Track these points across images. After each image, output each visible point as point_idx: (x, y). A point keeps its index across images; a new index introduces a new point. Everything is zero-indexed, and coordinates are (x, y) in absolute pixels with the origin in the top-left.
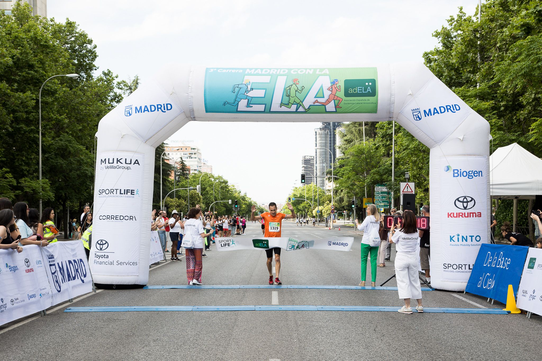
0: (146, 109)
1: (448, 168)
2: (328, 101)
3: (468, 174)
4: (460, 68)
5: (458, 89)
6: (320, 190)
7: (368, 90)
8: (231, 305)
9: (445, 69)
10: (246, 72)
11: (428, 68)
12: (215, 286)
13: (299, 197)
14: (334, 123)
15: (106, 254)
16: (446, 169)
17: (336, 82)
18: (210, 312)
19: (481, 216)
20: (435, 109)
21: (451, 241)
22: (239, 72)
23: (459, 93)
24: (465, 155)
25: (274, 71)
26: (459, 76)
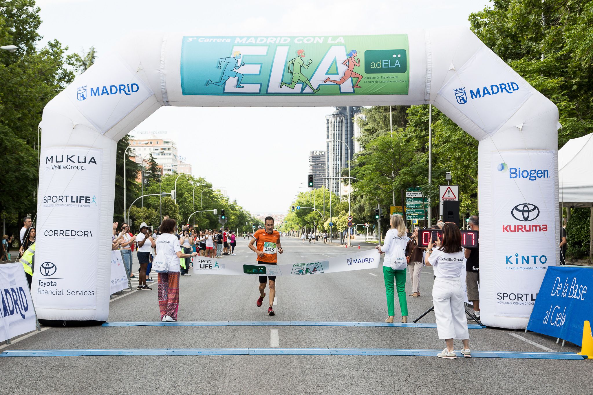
0: (105, 91)
1: (503, 167)
2: (344, 79)
3: (529, 174)
4: (518, 34)
5: (515, 63)
6: (333, 196)
7: (396, 64)
8: (217, 347)
9: (498, 35)
10: (236, 42)
11: (475, 36)
12: (196, 323)
13: (306, 206)
14: (351, 109)
15: (54, 281)
16: (500, 167)
17: (354, 53)
18: (189, 357)
19: (546, 230)
20: (485, 88)
21: (507, 263)
22: (226, 41)
23: (517, 67)
24: (525, 149)
25: (272, 40)
26: (517, 45)
